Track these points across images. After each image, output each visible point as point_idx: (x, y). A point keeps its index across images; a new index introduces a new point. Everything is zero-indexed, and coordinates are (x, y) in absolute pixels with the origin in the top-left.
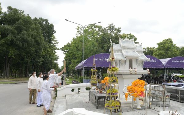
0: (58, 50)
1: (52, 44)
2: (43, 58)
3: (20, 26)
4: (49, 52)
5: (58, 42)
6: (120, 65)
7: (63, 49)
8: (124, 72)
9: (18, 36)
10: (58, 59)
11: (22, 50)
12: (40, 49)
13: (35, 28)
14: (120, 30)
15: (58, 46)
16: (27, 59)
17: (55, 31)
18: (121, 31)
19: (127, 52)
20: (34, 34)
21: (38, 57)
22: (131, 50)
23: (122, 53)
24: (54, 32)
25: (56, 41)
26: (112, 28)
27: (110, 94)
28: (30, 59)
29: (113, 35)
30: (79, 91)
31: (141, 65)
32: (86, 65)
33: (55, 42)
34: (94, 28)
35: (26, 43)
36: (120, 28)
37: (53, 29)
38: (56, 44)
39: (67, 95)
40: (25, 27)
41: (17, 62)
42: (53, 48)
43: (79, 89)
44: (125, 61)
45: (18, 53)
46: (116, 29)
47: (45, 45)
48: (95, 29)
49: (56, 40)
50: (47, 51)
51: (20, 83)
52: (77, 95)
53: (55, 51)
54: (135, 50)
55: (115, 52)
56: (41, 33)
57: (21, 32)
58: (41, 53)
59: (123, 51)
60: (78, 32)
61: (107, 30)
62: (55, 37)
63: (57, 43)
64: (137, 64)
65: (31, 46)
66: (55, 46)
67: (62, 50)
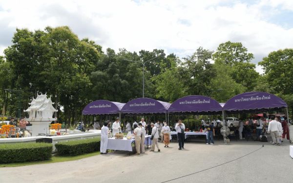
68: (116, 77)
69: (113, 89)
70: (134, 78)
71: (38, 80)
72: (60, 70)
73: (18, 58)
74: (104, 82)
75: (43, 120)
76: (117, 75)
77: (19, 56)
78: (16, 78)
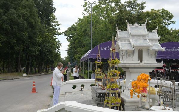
0: (60, 34)
1: (52, 26)
2: (40, 45)
3: (7, 3)
4: (48, 37)
5: (59, 23)
6: (126, 56)
7: (66, 33)
8: (131, 65)
9: (4, 17)
10: (60, 47)
11: (11, 36)
12: (35, 34)
13: (27, 5)
14: (144, 5)
15: (59, 29)
16: (18, 47)
17: (55, 9)
18: (145, 7)
19: (136, 40)
20: (26, 14)
21: (33, 44)
22: (141, 38)
23: (129, 42)
24: (53, 11)
25: (57, 22)
26: (133, 4)
27: (109, 89)
28: (22, 48)
29: (134, 12)
30: (82, 88)
31: (154, 56)
32: (92, 56)
33: (56, 24)
34: (109, 2)
35: (16, 26)
36: (145, 3)
37: (52, 5)
38: (57, 27)
39: (67, 93)
40: (13, 3)
41: (5, 52)
42: (53, 32)
43: (83, 86)
44: (133, 52)
45: (6, 39)
46: (138, 5)
47: (42, 28)
48: (110, 4)
49: (57, 20)
50: (44, 37)
51: (10, 79)
52: (80, 93)
53: (55, 36)
54: (147, 38)
55: (121, 41)
56: (36, 12)
57: (9, 11)
58: (36, 40)
59: (131, 40)
60: (86, 10)
61: (126, 6)
62: (55, 17)
63: (59, 25)
64: (149, 56)
65: (22, 31)
66: (55, 29)
67: (66, 35)
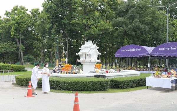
3: (133, 14)
9: (130, 26)
12: (158, 35)
13: (151, 11)
68: (136, 22)
69: (133, 33)
70: (154, 22)
71: (68, 27)
72: (86, 19)
73: (53, 10)
74: (125, 27)
75: (91, 61)
76: (137, 20)
77: (54, 8)
78: (52, 27)
